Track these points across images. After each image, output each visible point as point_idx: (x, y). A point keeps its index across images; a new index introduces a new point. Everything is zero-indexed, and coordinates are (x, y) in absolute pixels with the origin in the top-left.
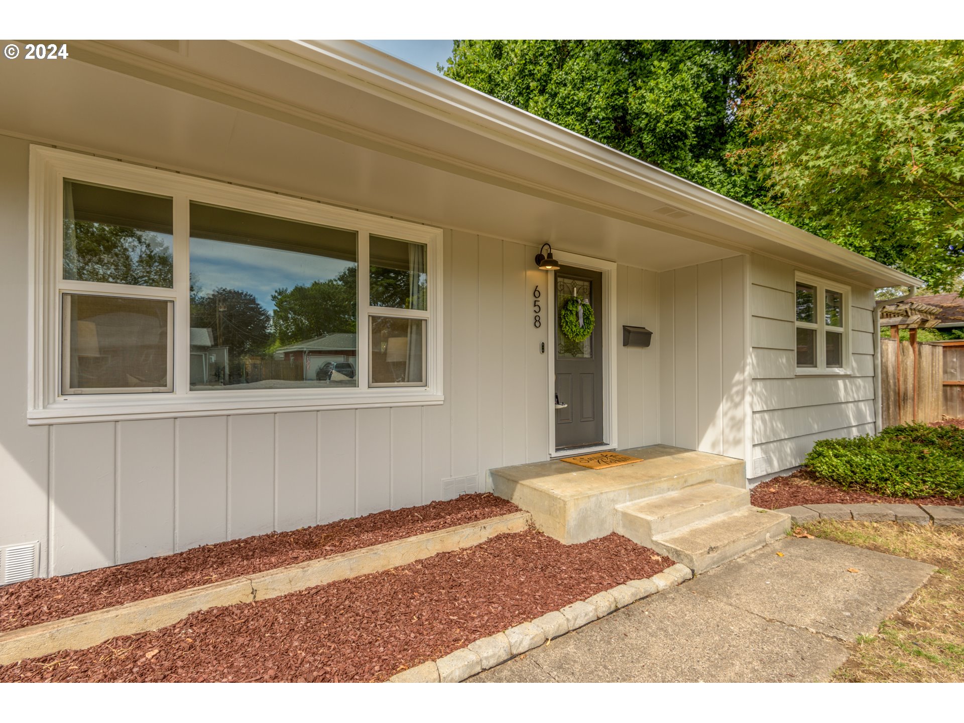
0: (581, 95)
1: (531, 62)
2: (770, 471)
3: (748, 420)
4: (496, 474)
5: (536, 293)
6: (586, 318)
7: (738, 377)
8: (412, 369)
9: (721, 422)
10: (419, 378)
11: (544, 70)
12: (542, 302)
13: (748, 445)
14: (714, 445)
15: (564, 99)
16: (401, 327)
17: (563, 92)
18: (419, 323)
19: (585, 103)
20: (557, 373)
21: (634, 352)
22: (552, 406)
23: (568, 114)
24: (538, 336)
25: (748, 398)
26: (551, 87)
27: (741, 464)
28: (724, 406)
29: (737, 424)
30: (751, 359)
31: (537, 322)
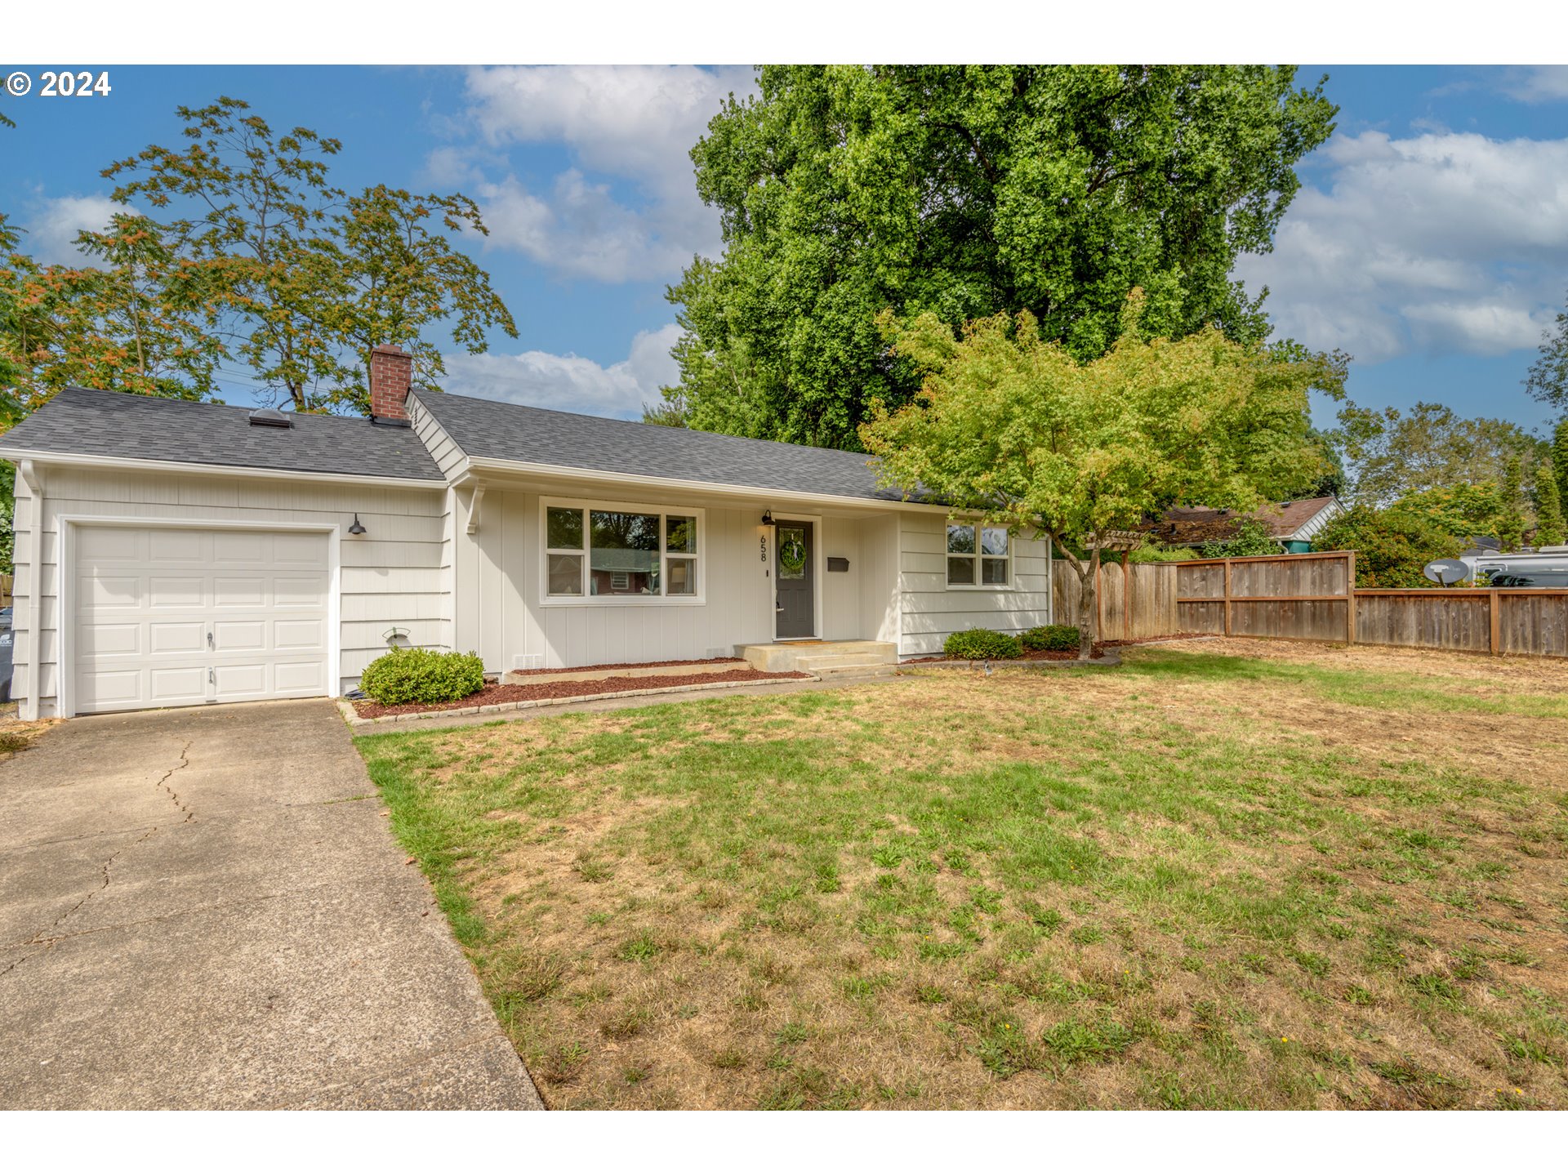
0: (846, 320)
1: (797, 285)
2: (918, 651)
3: (899, 618)
4: (736, 647)
5: (763, 540)
6: (800, 554)
7: (894, 592)
8: (688, 588)
9: (887, 621)
10: (692, 591)
11: (810, 293)
12: (766, 545)
13: (899, 633)
14: (884, 636)
15: (829, 322)
16: (681, 563)
17: (828, 316)
18: (692, 561)
19: (850, 328)
20: (778, 588)
21: (837, 575)
22: (774, 610)
23: (833, 337)
24: (764, 566)
25: (899, 604)
26: (817, 311)
27: (895, 646)
28: (888, 610)
29: (894, 621)
30: (900, 580)
31: (763, 557)
